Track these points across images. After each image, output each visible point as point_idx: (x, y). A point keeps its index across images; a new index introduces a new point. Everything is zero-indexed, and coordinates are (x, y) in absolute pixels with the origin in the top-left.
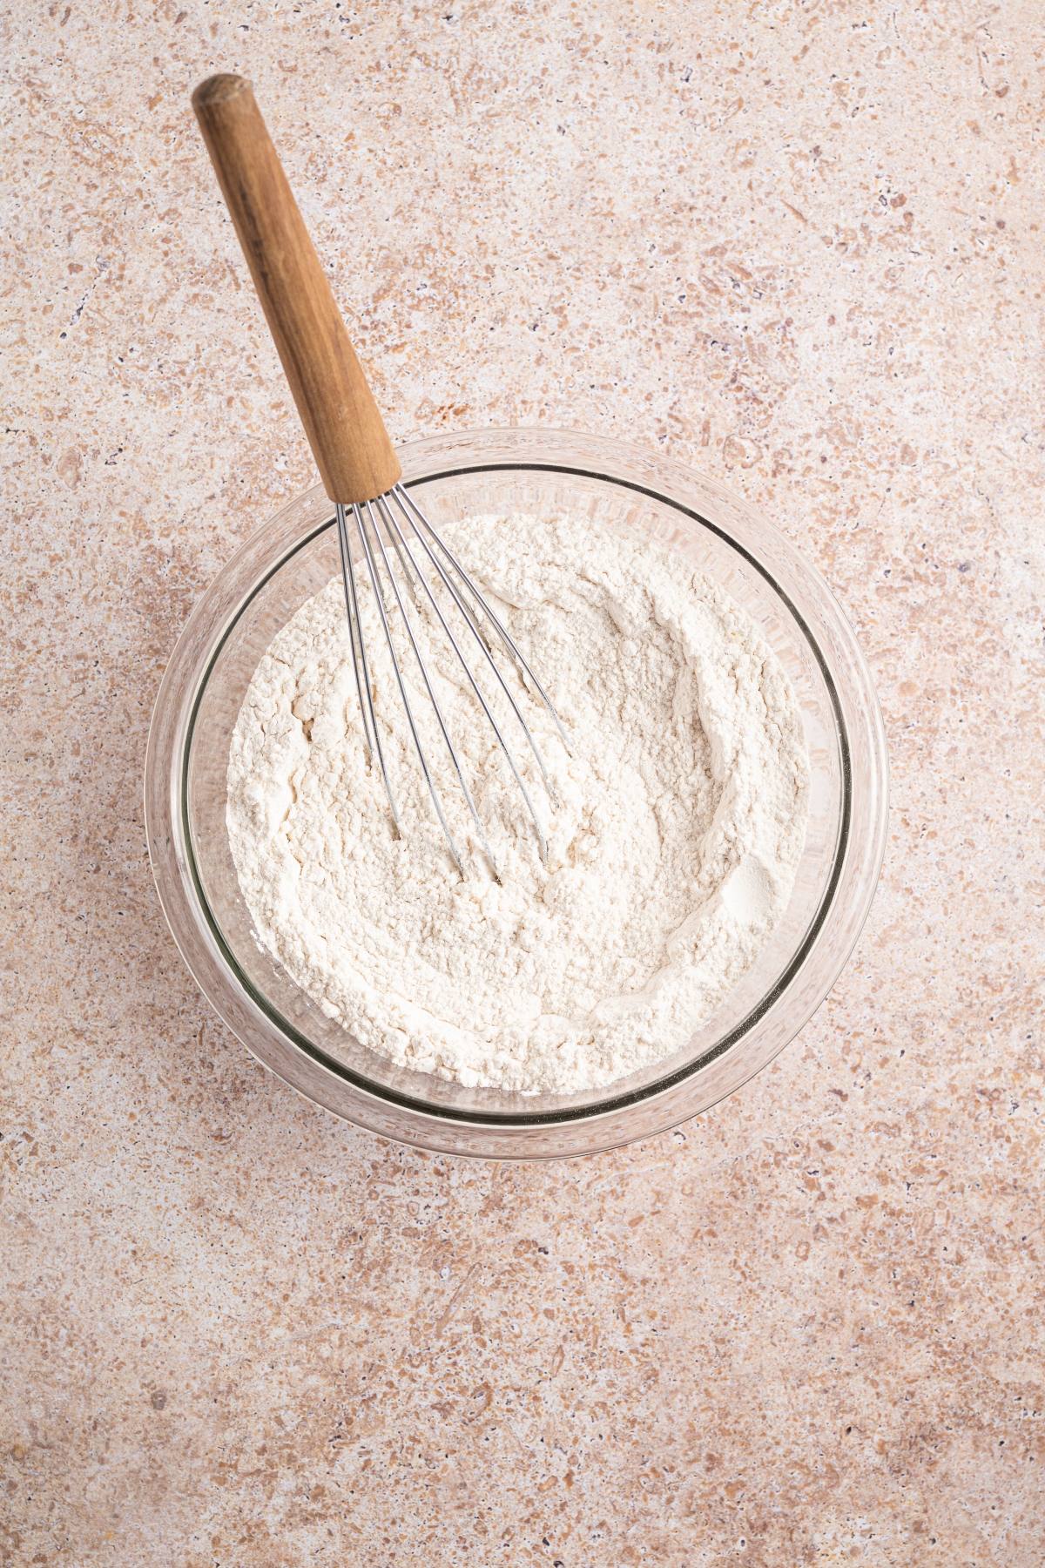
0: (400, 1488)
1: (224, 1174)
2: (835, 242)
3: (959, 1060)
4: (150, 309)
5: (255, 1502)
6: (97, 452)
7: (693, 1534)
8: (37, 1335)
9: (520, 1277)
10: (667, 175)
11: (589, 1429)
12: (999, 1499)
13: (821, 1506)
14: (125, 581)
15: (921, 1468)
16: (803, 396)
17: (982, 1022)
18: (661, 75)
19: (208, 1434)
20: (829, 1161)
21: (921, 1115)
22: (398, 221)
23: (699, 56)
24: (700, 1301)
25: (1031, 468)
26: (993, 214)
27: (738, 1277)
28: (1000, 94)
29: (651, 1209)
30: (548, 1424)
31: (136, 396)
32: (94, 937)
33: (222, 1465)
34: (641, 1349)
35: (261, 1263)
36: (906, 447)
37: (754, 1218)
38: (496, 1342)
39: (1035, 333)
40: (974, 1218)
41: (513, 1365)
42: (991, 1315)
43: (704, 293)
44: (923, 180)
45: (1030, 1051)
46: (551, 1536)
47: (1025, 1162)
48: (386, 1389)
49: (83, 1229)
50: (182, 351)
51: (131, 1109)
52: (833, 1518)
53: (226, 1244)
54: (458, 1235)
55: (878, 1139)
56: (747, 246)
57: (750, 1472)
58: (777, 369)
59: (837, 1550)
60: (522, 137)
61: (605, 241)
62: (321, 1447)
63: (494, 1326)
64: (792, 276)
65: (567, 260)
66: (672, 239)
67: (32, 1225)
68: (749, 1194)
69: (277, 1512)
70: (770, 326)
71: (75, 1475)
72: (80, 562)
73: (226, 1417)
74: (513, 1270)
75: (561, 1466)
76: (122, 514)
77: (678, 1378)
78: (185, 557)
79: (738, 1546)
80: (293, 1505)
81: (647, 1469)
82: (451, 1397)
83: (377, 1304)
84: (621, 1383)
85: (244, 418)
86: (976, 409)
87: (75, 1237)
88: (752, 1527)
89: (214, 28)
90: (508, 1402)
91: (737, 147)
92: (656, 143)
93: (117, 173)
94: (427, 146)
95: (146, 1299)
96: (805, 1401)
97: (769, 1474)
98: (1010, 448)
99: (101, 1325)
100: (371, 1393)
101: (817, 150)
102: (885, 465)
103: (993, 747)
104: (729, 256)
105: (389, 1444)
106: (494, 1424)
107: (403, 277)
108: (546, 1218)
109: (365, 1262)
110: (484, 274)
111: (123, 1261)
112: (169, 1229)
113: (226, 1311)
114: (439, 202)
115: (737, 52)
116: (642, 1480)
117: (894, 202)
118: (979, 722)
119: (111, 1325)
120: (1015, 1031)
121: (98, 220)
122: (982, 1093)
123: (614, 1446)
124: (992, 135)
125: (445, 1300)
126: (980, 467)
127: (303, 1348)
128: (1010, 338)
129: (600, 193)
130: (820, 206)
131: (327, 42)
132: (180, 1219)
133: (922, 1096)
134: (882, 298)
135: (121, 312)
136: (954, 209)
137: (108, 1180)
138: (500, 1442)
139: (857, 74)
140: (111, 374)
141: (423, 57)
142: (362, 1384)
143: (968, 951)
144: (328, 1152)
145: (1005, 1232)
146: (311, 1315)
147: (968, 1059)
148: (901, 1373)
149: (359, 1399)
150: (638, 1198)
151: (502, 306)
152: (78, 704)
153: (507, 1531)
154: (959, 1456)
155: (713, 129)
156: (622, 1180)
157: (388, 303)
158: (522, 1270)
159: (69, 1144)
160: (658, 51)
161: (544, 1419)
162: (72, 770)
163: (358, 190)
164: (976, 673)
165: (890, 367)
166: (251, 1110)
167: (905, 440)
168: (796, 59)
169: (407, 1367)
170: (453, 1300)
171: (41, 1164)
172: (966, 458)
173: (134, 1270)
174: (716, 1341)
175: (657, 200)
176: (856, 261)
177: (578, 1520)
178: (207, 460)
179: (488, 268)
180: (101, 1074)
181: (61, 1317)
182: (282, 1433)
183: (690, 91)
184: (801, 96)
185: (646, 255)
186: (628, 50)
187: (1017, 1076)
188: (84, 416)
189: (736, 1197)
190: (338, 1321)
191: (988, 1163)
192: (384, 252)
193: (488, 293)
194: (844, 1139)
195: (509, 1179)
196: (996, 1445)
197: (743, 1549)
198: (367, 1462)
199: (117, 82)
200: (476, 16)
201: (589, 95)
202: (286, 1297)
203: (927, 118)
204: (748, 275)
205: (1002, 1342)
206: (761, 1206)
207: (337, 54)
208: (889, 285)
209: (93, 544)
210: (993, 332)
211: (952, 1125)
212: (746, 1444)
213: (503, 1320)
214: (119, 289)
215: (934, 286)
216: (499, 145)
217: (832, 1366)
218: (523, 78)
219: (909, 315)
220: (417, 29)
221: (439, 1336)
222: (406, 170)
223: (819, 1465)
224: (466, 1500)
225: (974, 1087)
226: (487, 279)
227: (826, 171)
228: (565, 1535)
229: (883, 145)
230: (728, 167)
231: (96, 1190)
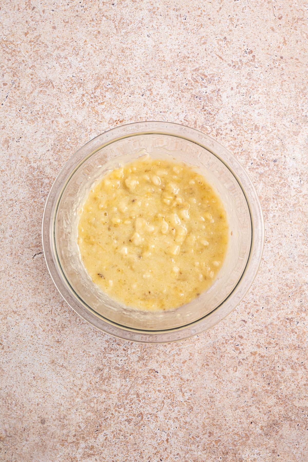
0: (117, 446)
1: (60, 353)
2: (232, 65)
3: (280, 309)
4: (28, 95)
5: (73, 451)
6: (14, 139)
7: (205, 456)
8: (6, 403)
9: (150, 380)
10: (181, 48)
11: (173, 425)
12: (298, 442)
13: (244, 446)
14: (24, 177)
15: (274, 434)
16: (224, 112)
17: (287, 298)
18: (177, 18)
19: (58, 431)
20: (242, 341)
21: (269, 327)
22: (101, 66)
23: (189, 12)
24: (205, 385)
25: (294, 130)
26: (279, 54)
27: (216, 378)
28: (279, 19)
29: (189, 358)
30: (160, 425)
31: (24, 121)
32: (18, 283)
33: (63, 440)
34: (187, 401)
35: (72, 379)
36: (256, 126)
37: (220, 360)
38: (144, 400)
39: (293, 90)
40: (287, 357)
41: (149, 407)
42: (293, 386)
43: (193, 82)
44: (258, 45)
45: (301, 306)
46: (163, 458)
47: (301, 340)
48: (111, 416)
49: (19, 371)
50: (38, 108)
51: (31, 334)
52: (248, 450)
53: (61, 374)
54: (131, 368)
55: (256, 334)
56: (206, 68)
57: (222, 437)
58: (216, 104)
59: (249, 459)
60: (137, 39)
61: (163, 68)
62: (92, 434)
63: (143, 395)
64: (219, 76)
65: (152, 75)
66: (183, 67)
67: (3, 370)
68: (218, 353)
69: (80, 454)
70: (213, 92)
71: (19, 445)
72: (10, 172)
73: (63, 426)
74: (148, 378)
75: (165, 437)
76: (22, 157)
77: (199, 409)
78: (41, 169)
79: (219, 459)
80: (85, 452)
81: (191, 437)
82: (131, 417)
83: (107, 390)
84: (182, 411)
85: (57, 126)
86: (277, 113)
87: (16, 373)
88: (223, 453)
89: (44, 11)
90: (148, 418)
91: (201, 38)
92: (177, 39)
93: (16, 56)
94: (109, 43)
95: (38, 391)
96: (238, 415)
97: (228, 437)
98: (287, 124)
99: (25, 399)
100: (107, 417)
101: (225, 38)
102: (250, 131)
103: (286, 214)
104: (200, 71)
105: (113, 432)
106: (144, 425)
107: (103, 82)
108: (157, 362)
109: (103, 378)
110: (127, 80)
111: (31, 380)
112: (45, 370)
113: (62, 394)
114: (113, 59)
115: (200, 10)
116: (190, 440)
117: (249, 52)
118: (282, 207)
119: (28, 400)
120: (297, 300)
121: (11, 70)
122: (288, 319)
123: (180, 430)
124: (278, 31)
125: (128, 388)
126: (278, 131)
127: (86, 404)
128: (286, 91)
129: (160, 54)
130: (227, 55)
131: (77, 14)
132: (47, 367)
133: (269, 321)
134: (247, 81)
135: (19, 97)
136: (267, 54)
137: (25, 356)
138: (146, 430)
139: (236, 15)
140: (17, 115)
141: (106, 17)
142: (104, 414)
143: (281, 276)
144: (91, 345)
145: (296, 361)
146: (88, 394)
147: (283, 309)
148: (267, 405)
149: (103, 419)
150: (185, 355)
151: (133, 89)
152: (11, 214)
153: (149, 457)
154: (285, 430)
155: (194, 34)
156: (180, 350)
157: (99, 90)
158: (151, 378)
159: (13, 345)
160: (176, 11)
161: (159, 423)
162: (10, 234)
163: (88, 57)
164: (280, 193)
165: (250, 102)
166: (67, 333)
167: (255, 123)
168: (218, 11)
169: (117, 409)
170: (130, 388)
171: (5, 352)
172: (274, 128)
173: (34, 383)
174: (210, 397)
175: (178, 55)
176: (238, 71)
177: (171, 453)
178: (47, 140)
179: (128, 78)
180: (22, 324)
181: (13, 398)
182: (80, 430)
183: (186, 22)
184: (220, 22)
185: (175, 72)
186: (167, 11)
187: (298, 313)
188: (10, 128)
189: (214, 354)
190: (96, 396)
191: (290, 340)
192: (97, 75)
193: (128, 86)
194: (246, 335)
195: (146, 351)
196: (296, 426)
197: (221, 460)
198: (106, 438)
199: (15, 29)
200: (121, 3)
201: (156, 25)
202: (80, 389)
203: (258, 27)
204: (206, 76)
205: (297, 394)
206: (222, 356)
207: (80, 17)
208: (249, 78)
209: (14, 166)
210: (281, 90)
211: (279, 329)
212: (220, 428)
213: (145, 393)
214: (18, 90)
215: (262, 77)
216: (130, 41)
217: (245, 404)
218: (136, 21)
219: (255, 86)
220: (104, 8)
221: (126, 399)
222: (102, 50)
223: (243, 434)
224: (137, 448)
225: (285, 317)
226: (128, 81)
227: (228, 44)
228: (167, 458)
229: (245, 36)
230: (199, 45)
231: (22, 359)
